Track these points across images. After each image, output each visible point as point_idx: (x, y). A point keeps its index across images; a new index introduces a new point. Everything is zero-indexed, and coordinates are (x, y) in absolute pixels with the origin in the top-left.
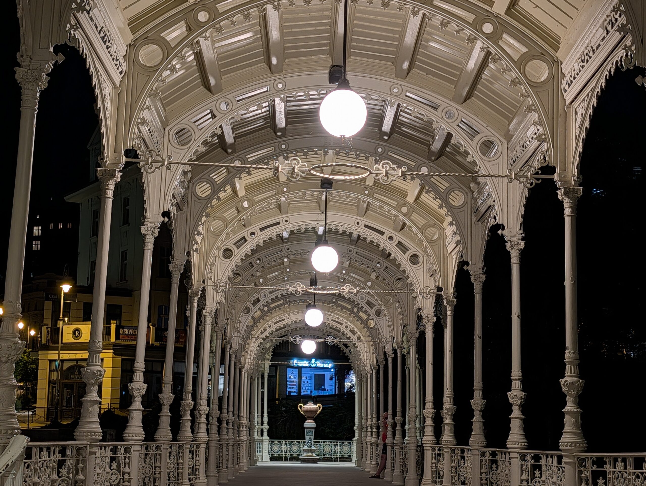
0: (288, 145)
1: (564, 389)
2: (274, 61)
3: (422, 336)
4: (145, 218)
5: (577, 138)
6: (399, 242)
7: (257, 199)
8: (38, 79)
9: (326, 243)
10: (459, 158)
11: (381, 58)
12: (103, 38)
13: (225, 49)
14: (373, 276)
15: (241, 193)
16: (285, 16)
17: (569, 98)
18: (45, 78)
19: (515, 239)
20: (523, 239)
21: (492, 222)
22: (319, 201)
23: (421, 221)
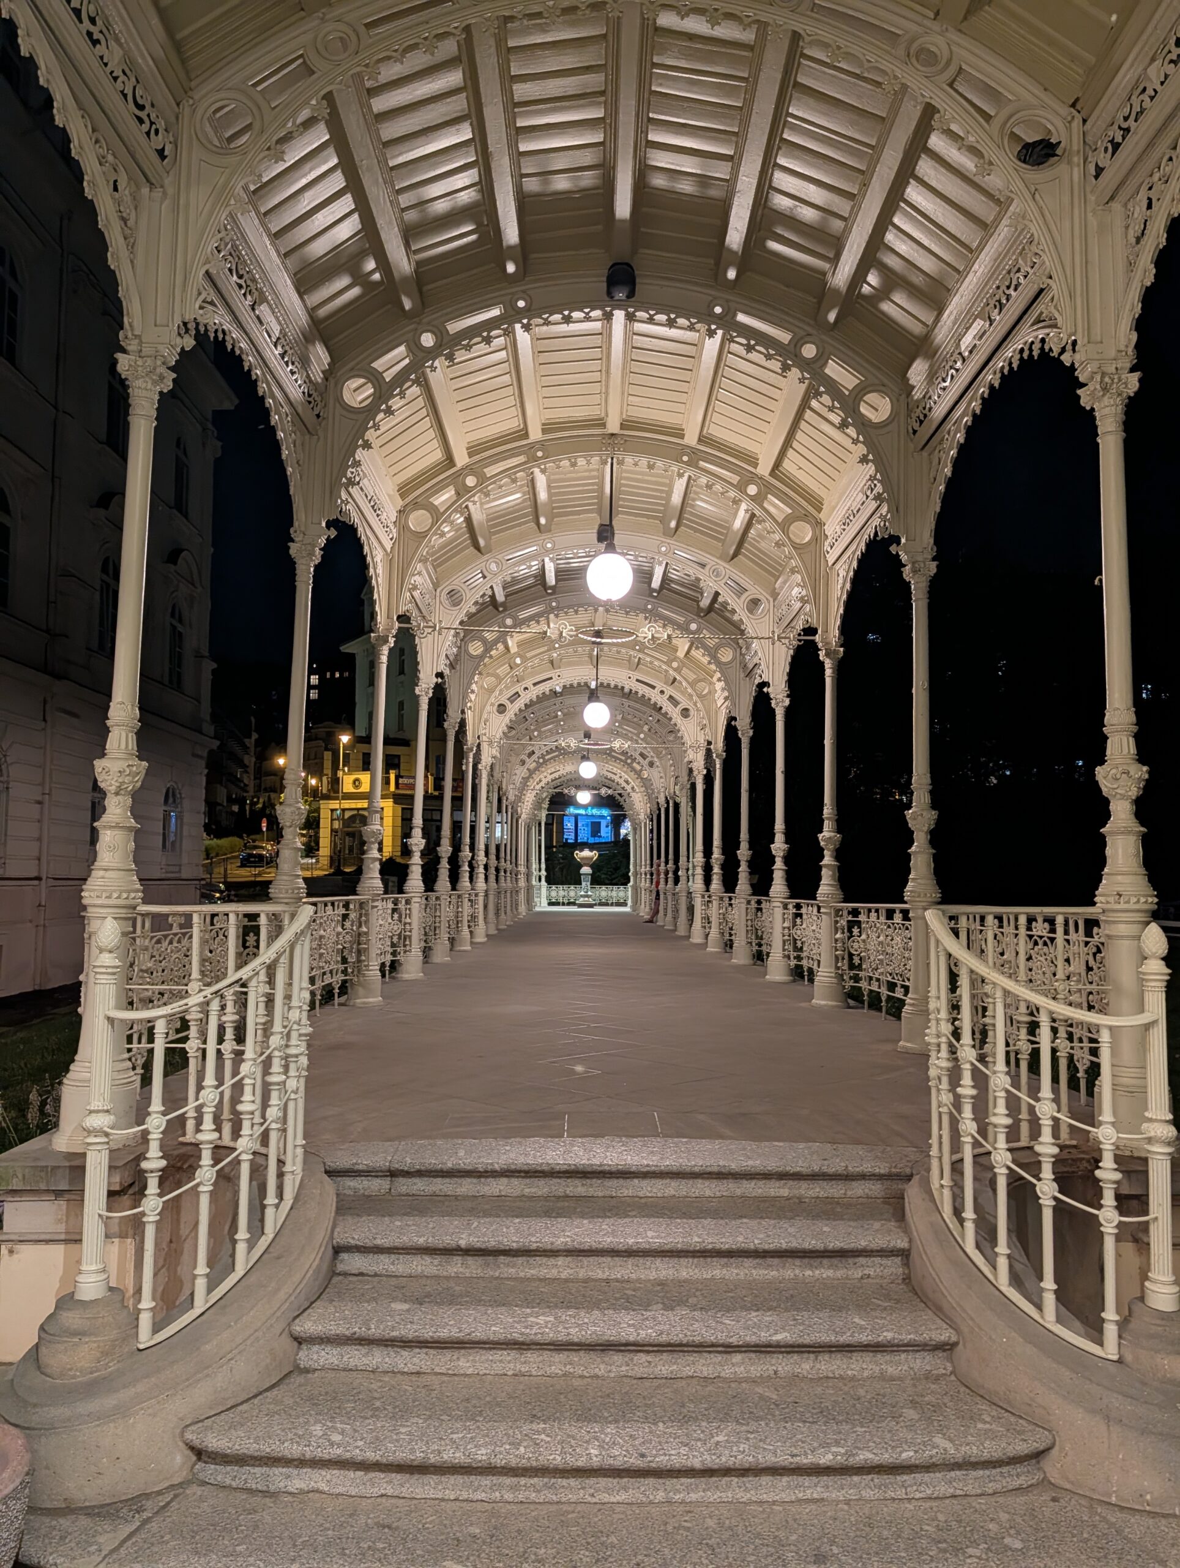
0: (558, 602)
1: (822, 844)
2: (543, 521)
3: (693, 787)
4: (418, 679)
5: (839, 599)
6: (671, 697)
7: (529, 655)
8: (312, 554)
9: (597, 700)
10: (728, 614)
11: (648, 517)
12: (373, 507)
13: (494, 510)
14: (646, 728)
15: (514, 649)
16: (552, 477)
17: (831, 560)
18: (318, 553)
19: (780, 696)
20: (788, 696)
21: (758, 681)
22: (591, 656)
23: (692, 676)
